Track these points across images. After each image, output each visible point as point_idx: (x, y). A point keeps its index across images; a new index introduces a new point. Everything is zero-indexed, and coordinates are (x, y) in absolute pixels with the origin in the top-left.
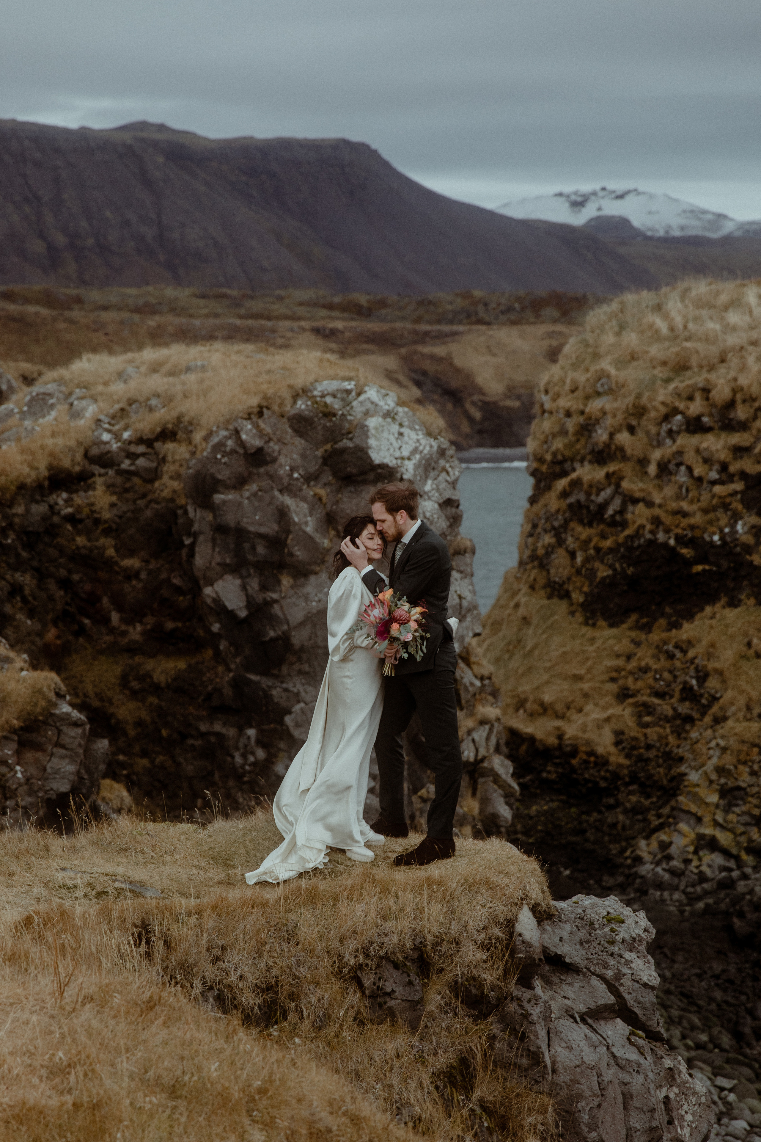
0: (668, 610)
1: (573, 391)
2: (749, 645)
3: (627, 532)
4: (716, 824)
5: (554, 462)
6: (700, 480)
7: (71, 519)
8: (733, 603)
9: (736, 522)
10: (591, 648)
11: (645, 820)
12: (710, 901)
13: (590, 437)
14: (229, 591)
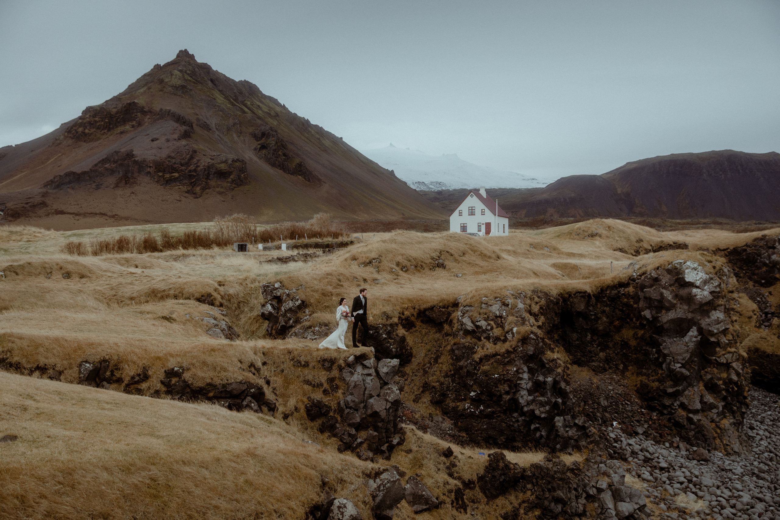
14: (647, 314)
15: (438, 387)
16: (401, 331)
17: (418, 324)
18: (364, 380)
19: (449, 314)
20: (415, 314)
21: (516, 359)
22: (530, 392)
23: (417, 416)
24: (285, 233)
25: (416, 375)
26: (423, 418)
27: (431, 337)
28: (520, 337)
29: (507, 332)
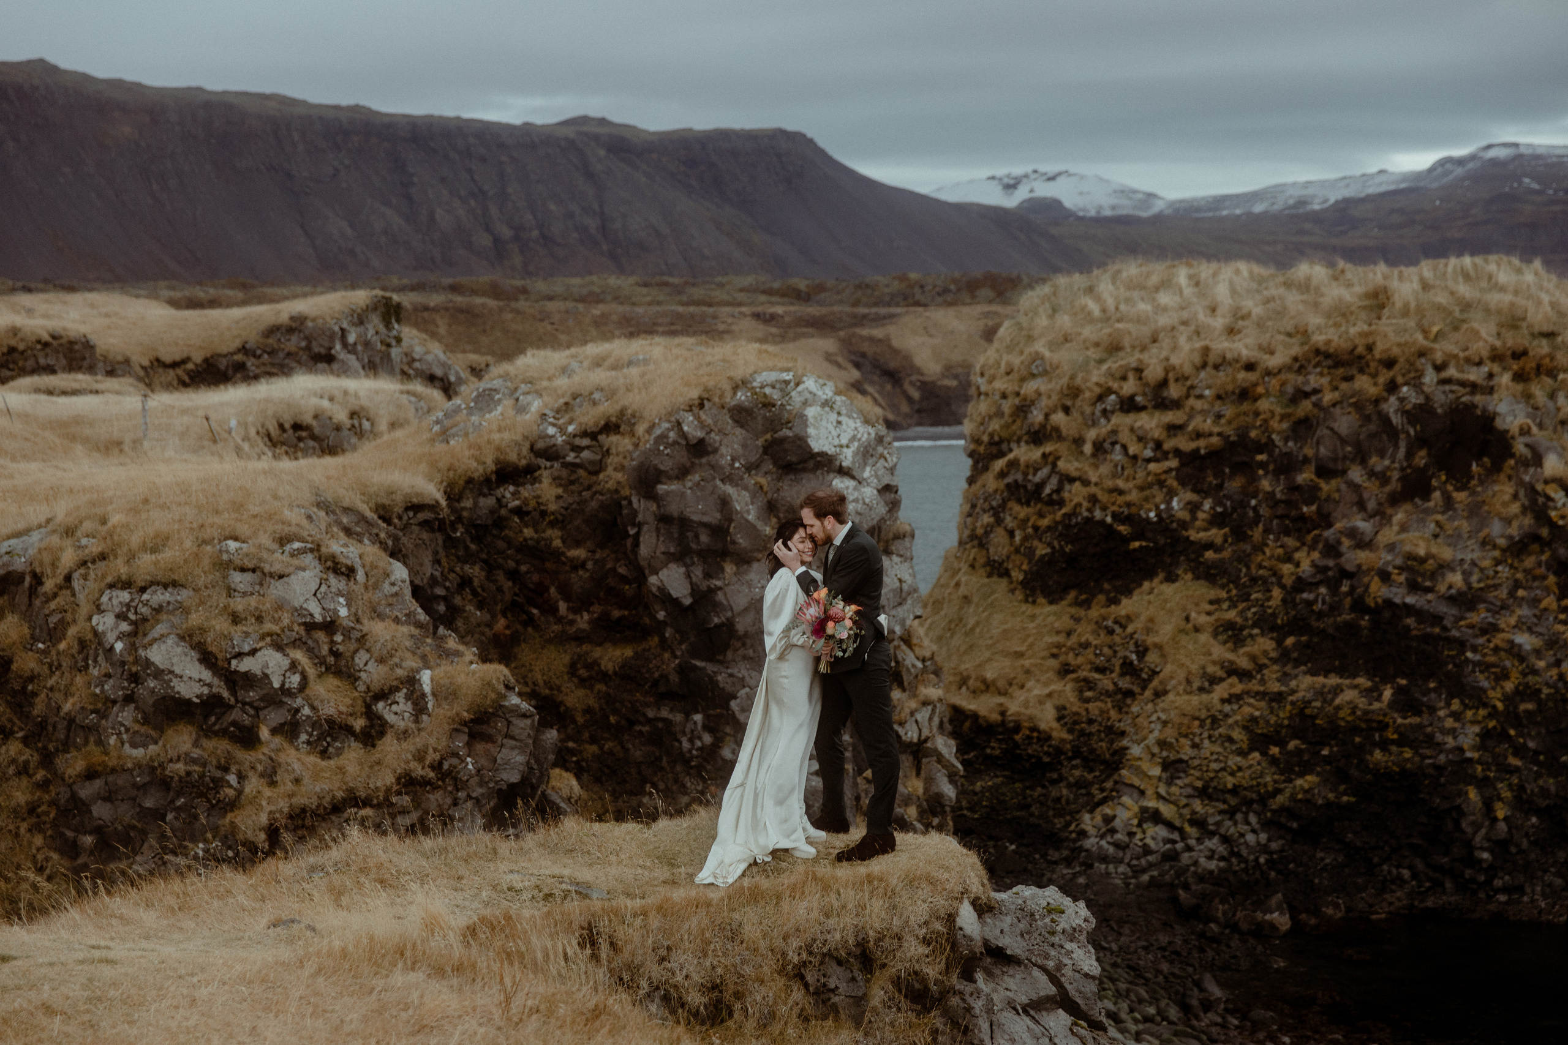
0: (1106, 586)
1: (1008, 374)
2: (1187, 619)
3: (1063, 511)
4: (1159, 797)
5: (991, 443)
6: (1135, 457)
7: (518, 511)
8: (1171, 578)
9: (1171, 499)
10: (1032, 625)
11: (1089, 794)
12: (1155, 873)
13: (1026, 417)
14: (672, 580)
28: (456, 711)
29: (383, 695)
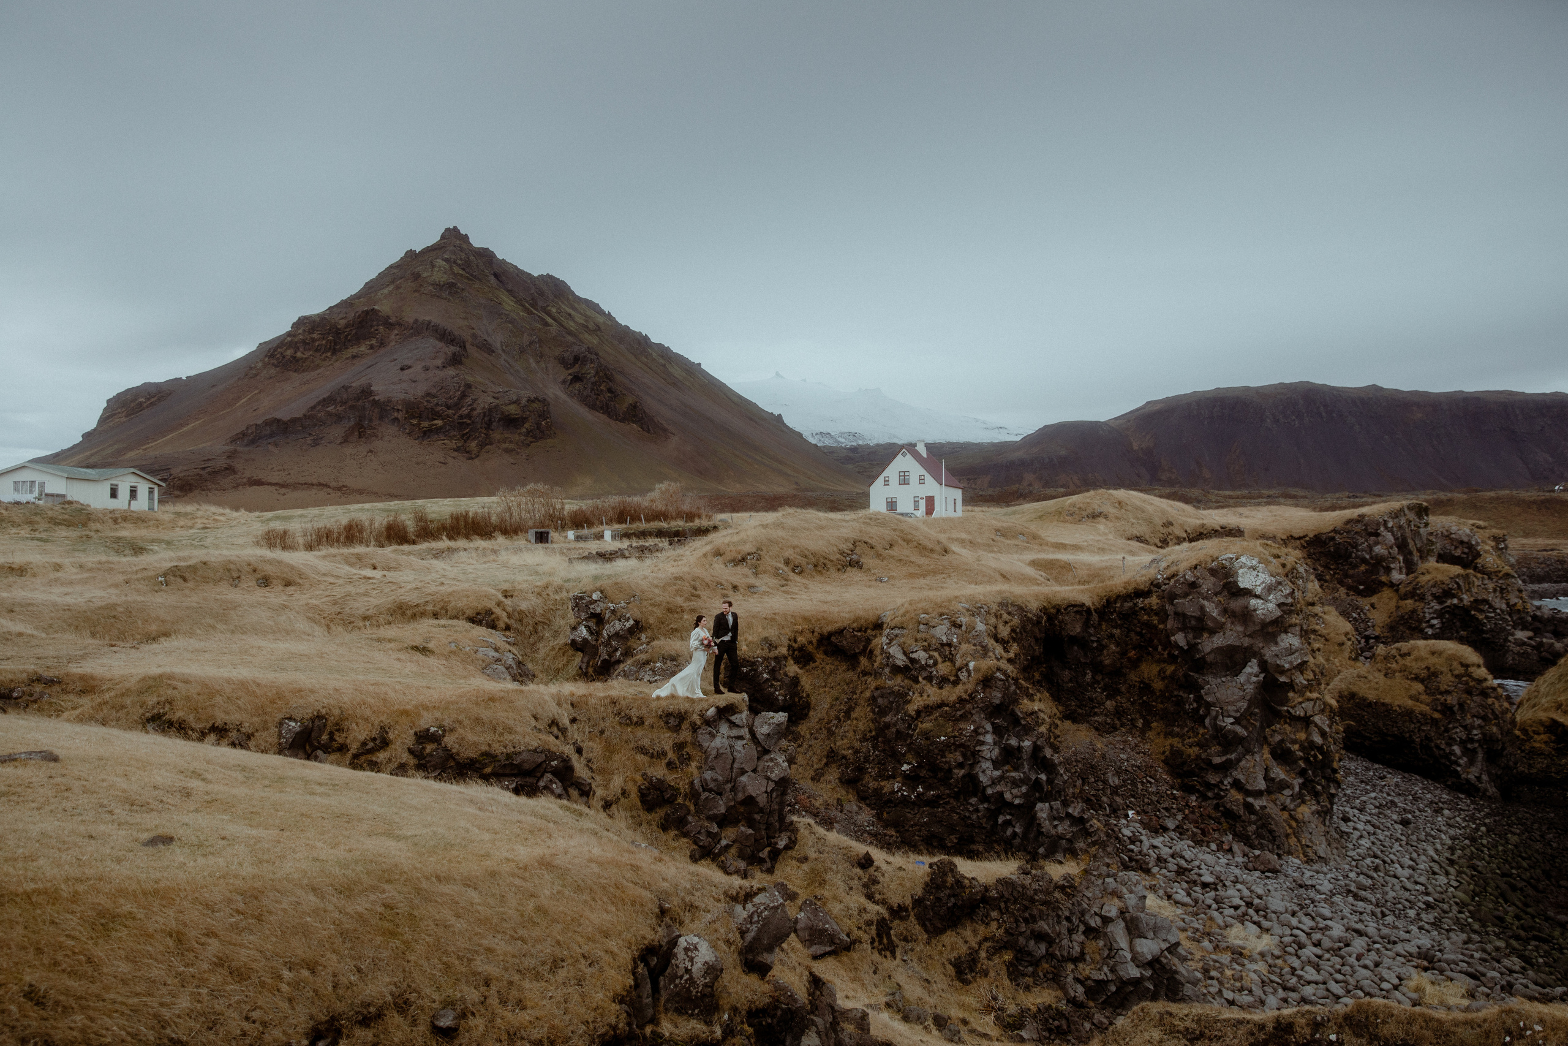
14: (1180, 639)
15: (851, 757)
16: (792, 669)
17: (819, 656)
18: (731, 746)
19: (868, 641)
20: (814, 641)
21: (973, 712)
22: (996, 765)
23: (817, 804)
24: (611, 514)
25: (816, 739)
26: (827, 806)
27: (839, 677)
28: (980, 676)
29: (960, 669)
